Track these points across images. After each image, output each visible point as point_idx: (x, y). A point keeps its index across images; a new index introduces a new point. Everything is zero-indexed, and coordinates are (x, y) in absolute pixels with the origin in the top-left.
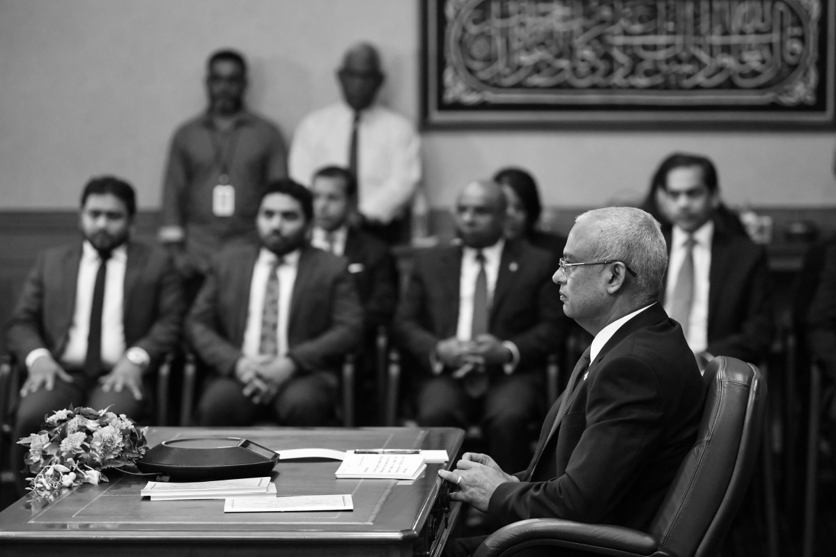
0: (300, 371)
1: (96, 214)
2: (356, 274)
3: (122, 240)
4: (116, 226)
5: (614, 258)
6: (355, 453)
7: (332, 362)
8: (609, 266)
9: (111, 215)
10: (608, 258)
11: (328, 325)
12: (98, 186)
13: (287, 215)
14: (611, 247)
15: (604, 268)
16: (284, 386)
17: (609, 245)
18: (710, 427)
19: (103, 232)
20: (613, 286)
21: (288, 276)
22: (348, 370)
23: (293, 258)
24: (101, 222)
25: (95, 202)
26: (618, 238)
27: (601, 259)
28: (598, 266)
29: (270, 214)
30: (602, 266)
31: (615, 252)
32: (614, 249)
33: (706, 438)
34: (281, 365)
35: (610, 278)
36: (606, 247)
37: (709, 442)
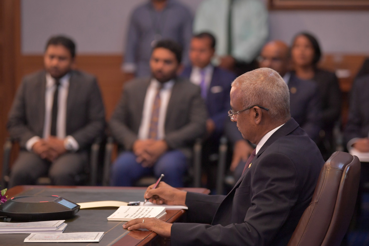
0: (170, 149)
1: (52, 57)
2: (217, 94)
3: (67, 72)
4: (64, 64)
5: (253, 104)
6: (128, 205)
7: (189, 144)
8: (252, 109)
9: (61, 58)
10: (250, 105)
11: (187, 121)
12: (55, 41)
13: (167, 62)
14: (249, 99)
15: (250, 111)
16: (159, 157)
17: (247, 98)
18: (318, 194)
19: (56, 68)
20: (257, 120)
21: (165, 96)
22: (198, 148)
23: (169, 85)
24: (55, 62)
25: (52, 50)
26: (251, 93)
27: (247, 107)
28: (247, 111)
29: (157, 60)
30: (249, 110)
31: (253, 101)
32: (251, 100)
33: (315, 201)
34: (159, 145)
35: (255, 116)
36: (246, 100)
37: (317, 203)
